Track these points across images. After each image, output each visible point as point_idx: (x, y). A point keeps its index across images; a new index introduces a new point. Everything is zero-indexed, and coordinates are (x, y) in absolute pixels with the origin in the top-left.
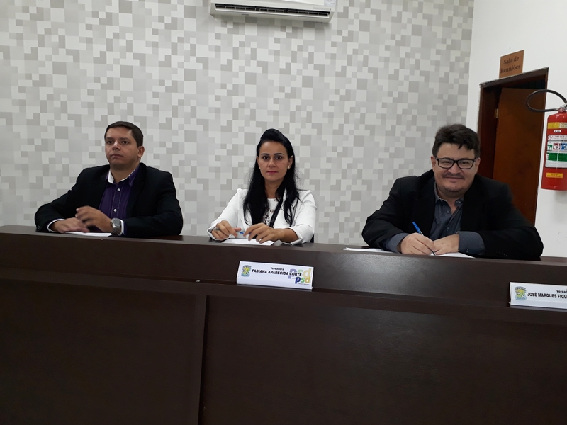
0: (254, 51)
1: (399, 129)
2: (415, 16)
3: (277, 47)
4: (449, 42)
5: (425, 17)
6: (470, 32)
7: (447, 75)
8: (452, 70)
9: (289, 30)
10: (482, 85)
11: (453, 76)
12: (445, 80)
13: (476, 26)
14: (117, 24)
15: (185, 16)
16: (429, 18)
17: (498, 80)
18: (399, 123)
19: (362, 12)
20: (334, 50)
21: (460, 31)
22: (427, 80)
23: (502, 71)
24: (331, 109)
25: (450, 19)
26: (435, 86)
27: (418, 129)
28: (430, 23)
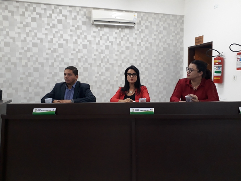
0: (108, 37)
1: (160, 64)
2: (164, 23)
3: (116, 36)
4: (176, 32)
5: (167, 24)
6: (183, 29)
7: (176, 44)
8: (178, 42)
9: (120, 29)
10: (189, 47)
11: (178, 45)
12: (175, 46)
13: (185, 26)
14: (57, 28)
15: (82, 25)
16: (169, 24)
17: (195, 46)
18: (160, 62)
19: (146, 22)
20: (136, 36)
21: (179, 29)
22: (169, 46)
23: (196, 43)
24: (136, 58)
25: (176, 24)
26: (172, 48)
27: (167, 64)
28: (169, 26)
